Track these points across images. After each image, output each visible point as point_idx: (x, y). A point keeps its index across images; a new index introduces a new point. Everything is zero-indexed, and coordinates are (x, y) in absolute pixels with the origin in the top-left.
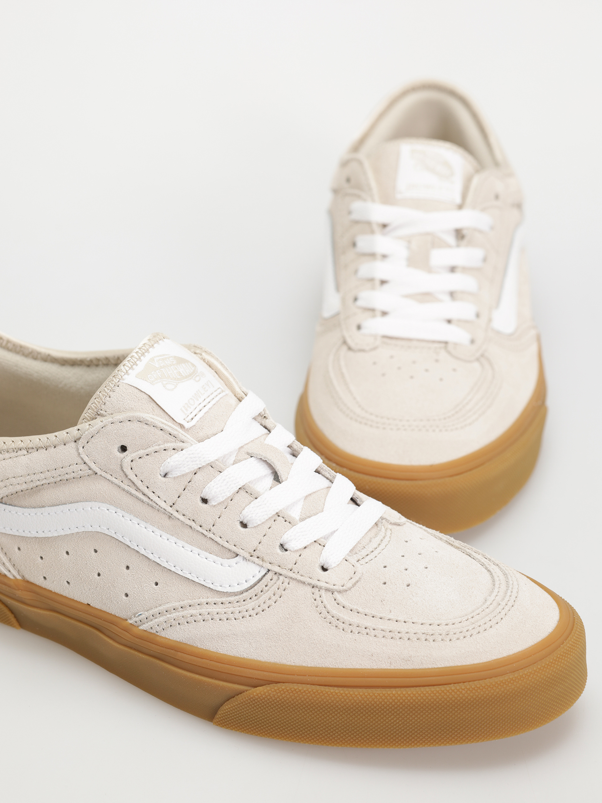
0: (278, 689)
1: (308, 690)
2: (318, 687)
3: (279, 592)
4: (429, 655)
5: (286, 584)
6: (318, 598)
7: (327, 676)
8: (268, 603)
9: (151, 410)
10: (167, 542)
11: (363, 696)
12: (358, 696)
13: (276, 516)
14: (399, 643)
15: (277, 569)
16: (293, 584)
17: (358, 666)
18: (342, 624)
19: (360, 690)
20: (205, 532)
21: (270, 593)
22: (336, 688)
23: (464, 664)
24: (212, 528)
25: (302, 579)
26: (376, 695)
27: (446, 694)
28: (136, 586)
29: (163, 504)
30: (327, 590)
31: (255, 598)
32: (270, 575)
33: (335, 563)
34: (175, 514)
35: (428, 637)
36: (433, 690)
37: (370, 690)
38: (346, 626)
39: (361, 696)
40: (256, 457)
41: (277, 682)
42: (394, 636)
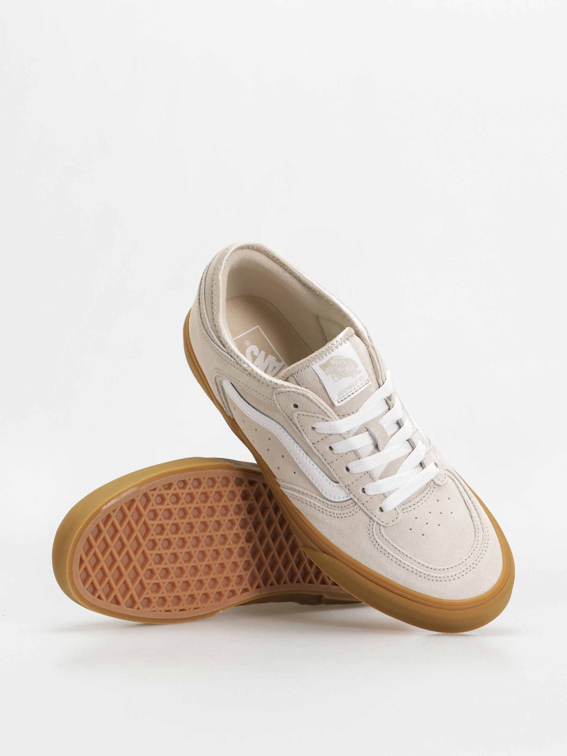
0: (334, 561)
1: (347, 570)
2: (353, 571)
3: (353, 512)
4: (414, 583)
5: (358, 510)
6: (371, 525)
7: (359, 569)
8: (346, 515)
9: (321, 389)
10: (305, 459)
11: (373, 588)
12: (371, 586)
13: (366, 472)
14: (402, 569)
15: (356, 500)
16: (361, 512)
17: (376, 571)
18: (377, 545)
19: (373, 584)
20: (326, 464)
21: (348, 511)
22: (361, 576)
23: (430, 595)
24: (331, 464)
25: (367, 511)
26: (379, 590)
27: (414, 607)
28: (284, 468)
29: (308, 441)
30: (377, 523)
31: (340, 508)
32: (351, 501)
33: (388, 510)
34: (314, 449)
35: (418, 573)
36: (408, 602)
37: (377, 586)
38: (379, 548)
39: (372, 587)
40: (370, 433)
41: (334, 557)
42: (401, 564)
